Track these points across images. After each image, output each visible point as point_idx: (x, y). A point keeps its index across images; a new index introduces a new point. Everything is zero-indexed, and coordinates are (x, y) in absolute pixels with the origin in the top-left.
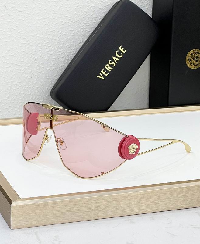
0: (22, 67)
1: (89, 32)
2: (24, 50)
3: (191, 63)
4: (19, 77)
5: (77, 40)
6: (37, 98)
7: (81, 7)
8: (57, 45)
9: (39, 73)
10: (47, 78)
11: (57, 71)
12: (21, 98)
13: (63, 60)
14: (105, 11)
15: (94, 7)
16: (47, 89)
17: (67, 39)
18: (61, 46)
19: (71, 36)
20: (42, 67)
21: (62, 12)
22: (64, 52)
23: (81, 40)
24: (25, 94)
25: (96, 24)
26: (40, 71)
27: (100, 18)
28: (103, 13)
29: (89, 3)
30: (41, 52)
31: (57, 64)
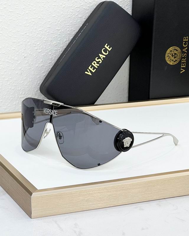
0: (12, 64)
1: (75, 30)
2: (15, 49)
3: (170, 59)
4: (10, 74)
5: (64, 38)
6: (27, 93)
7: (67, 8)
8: (45, 43)
9: (29, 70)
10: (36, 74)
11: (45, 68)
12: (11, 94)
13: (50, 57)
14: (89, 11)
15: (79, 7)
16: (36, 85)
17: (54, 38)
18: (48, 44)
19: (58, 35)
20: (32, 64)
21: (50, 12)
22: (51, 50)
23: (67, 38)
24: (16, 90)
25: (81, 24)
26: (30, 68)
27: (84, 17)
28: (87, 13)
29: (74, 4)
30: (30, 50)
31: (45, 61)
